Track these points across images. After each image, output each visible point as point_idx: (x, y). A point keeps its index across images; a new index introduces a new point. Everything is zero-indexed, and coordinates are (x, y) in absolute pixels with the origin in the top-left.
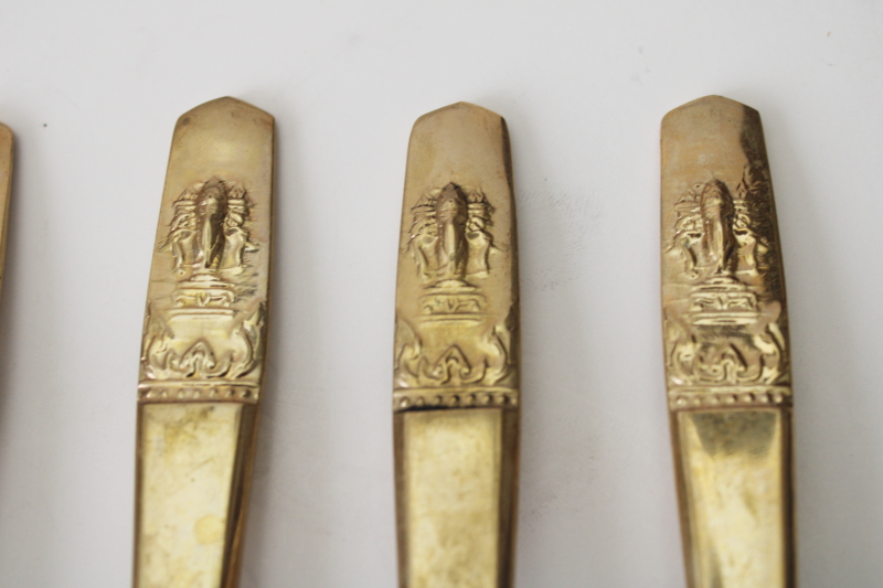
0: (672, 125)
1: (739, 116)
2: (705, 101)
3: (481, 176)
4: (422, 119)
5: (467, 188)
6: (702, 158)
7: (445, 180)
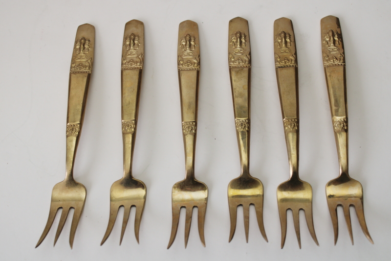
0: (323, 21)
1: (336, 19)
2: (328, 16)
3: (288, 30)
4: (276, 20)
5: (286, 32)
6: (328, 26)
7: (282, 31)
